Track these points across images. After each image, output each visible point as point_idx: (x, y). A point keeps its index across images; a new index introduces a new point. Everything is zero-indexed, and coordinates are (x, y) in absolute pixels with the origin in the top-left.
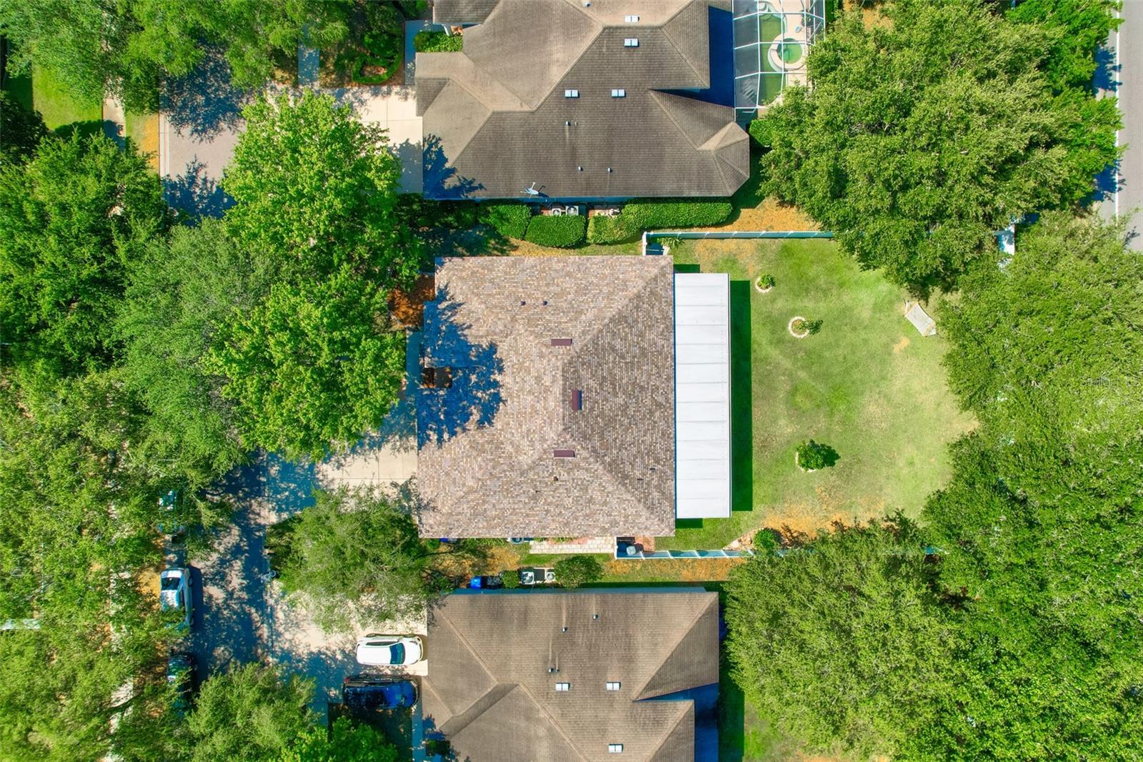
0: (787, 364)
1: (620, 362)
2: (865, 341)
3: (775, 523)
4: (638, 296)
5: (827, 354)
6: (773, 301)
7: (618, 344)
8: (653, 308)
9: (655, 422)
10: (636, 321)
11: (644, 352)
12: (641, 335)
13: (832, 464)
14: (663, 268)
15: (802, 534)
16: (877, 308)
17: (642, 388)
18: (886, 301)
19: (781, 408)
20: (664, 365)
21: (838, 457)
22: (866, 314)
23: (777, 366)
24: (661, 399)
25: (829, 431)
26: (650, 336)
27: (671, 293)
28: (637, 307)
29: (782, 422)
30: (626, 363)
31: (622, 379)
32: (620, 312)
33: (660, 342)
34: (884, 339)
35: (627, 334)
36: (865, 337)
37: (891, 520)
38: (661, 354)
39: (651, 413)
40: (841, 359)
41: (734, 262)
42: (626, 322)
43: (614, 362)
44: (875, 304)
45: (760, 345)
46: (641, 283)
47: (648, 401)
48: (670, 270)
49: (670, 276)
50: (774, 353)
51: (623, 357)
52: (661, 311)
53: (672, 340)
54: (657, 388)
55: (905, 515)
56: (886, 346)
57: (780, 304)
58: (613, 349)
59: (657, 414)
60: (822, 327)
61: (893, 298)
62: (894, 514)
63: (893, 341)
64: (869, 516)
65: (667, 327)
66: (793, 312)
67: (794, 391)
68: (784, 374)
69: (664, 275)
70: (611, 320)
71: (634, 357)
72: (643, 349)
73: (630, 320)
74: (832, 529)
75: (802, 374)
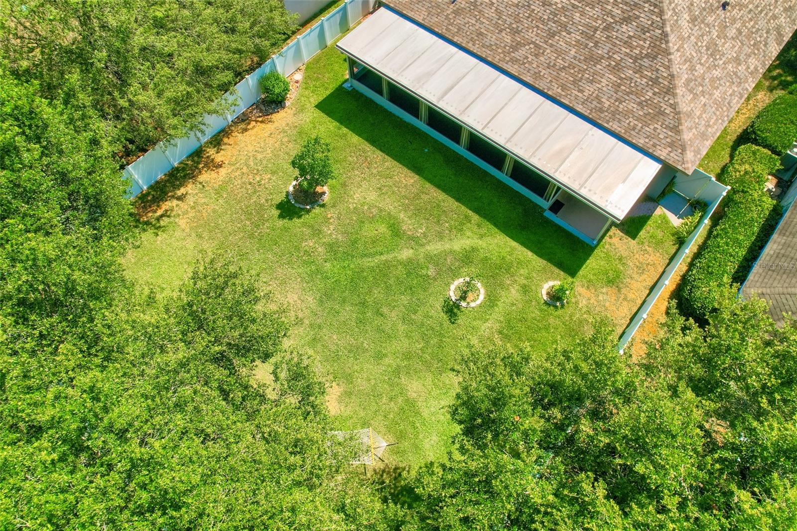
0: (435, 247)
1: (604, 21)
2: (379, 356)
3: (281, 118)
4: (670, 91)
5: (405, 299)
6: (525, 289)
7: (628, 30)
8: (640, 104)
9: (501, 31)
10: (639, 71)
11: (593, 59)
12: (617, 68)
13: (280, 206)
14: (684, 150)
15: (246, 130)
16: (410, 408)
17: (552, 35)
18: (410, 430)
19: (390, 205)
20: (557, 78)
21: (281, 216)
22: (414, 387)
23: (440, 236)
24: (522, 52)
25: (317, 233)
26: (607, 80)
27: (641, 142)
28: (655, 81)
29: (372, 196)
30: (596, 30)
31: (583, 14)
32: (667, 53)
33: (589, 89)
34: (361, 383)
35: (632, 48)
36: (387, 361)
37: (162, 216)
38: (574, 83)
39: (516, 32)
40: (385, 310)
41: (610, 282)
42: (648, 56)
43: (610, 14)
44: (418, 413)
45: (481, 237)
46: (684, 107)
47: (531, 35)
48: (673, 159)
49: (663, 153)
50: (460, 244)
51: (608, 28)
52: (628, 113)
53: (579, 108)
54: (536, 55)
55: (151, 231)
56: (349, 378)
57: (514, 293)
58: (627, 20)
59: (508, 39)
60: (445, 317)
61: (405, 444)
62: (162, 223)
63: (348, 394)
64: (190, 200)
65: (601, 110)
66: (491, 301)
67: (396, 231)
68: (425, 235)
69: (671, 145)
70: (665, 35)
71: (596, 44)
72: (598, 60)
73: (646, 62)
74: (218, 158)
75: (406, 254)
